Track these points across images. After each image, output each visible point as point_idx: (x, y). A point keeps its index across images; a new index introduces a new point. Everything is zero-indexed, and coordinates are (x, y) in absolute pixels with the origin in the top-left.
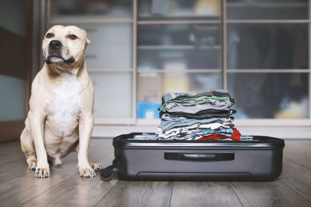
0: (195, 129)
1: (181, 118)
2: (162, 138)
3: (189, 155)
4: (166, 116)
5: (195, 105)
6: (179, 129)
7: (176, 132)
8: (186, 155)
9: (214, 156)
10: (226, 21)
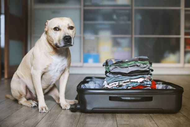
0: (128, 82)
1: (119, 75)
2: (107, 87)
3: (124, 98)
4: (109, 74)
5: (127, 67)
6: (118, 82)
7: (116, 84)
8: (122, 98)
9: (140, 98)
10: (134, 8)
